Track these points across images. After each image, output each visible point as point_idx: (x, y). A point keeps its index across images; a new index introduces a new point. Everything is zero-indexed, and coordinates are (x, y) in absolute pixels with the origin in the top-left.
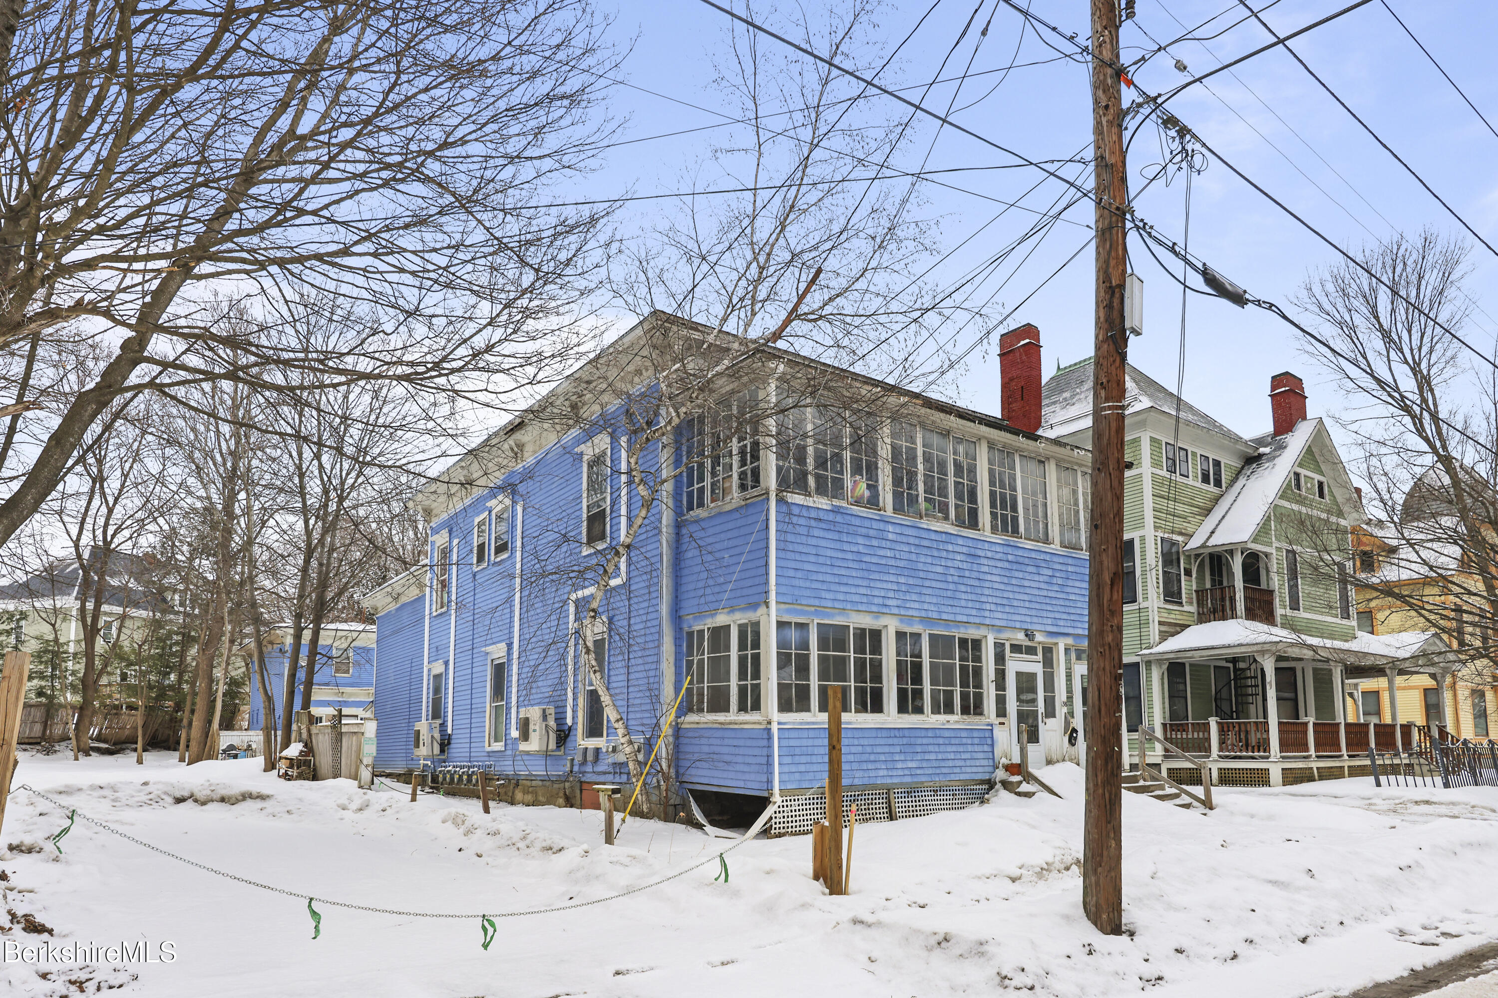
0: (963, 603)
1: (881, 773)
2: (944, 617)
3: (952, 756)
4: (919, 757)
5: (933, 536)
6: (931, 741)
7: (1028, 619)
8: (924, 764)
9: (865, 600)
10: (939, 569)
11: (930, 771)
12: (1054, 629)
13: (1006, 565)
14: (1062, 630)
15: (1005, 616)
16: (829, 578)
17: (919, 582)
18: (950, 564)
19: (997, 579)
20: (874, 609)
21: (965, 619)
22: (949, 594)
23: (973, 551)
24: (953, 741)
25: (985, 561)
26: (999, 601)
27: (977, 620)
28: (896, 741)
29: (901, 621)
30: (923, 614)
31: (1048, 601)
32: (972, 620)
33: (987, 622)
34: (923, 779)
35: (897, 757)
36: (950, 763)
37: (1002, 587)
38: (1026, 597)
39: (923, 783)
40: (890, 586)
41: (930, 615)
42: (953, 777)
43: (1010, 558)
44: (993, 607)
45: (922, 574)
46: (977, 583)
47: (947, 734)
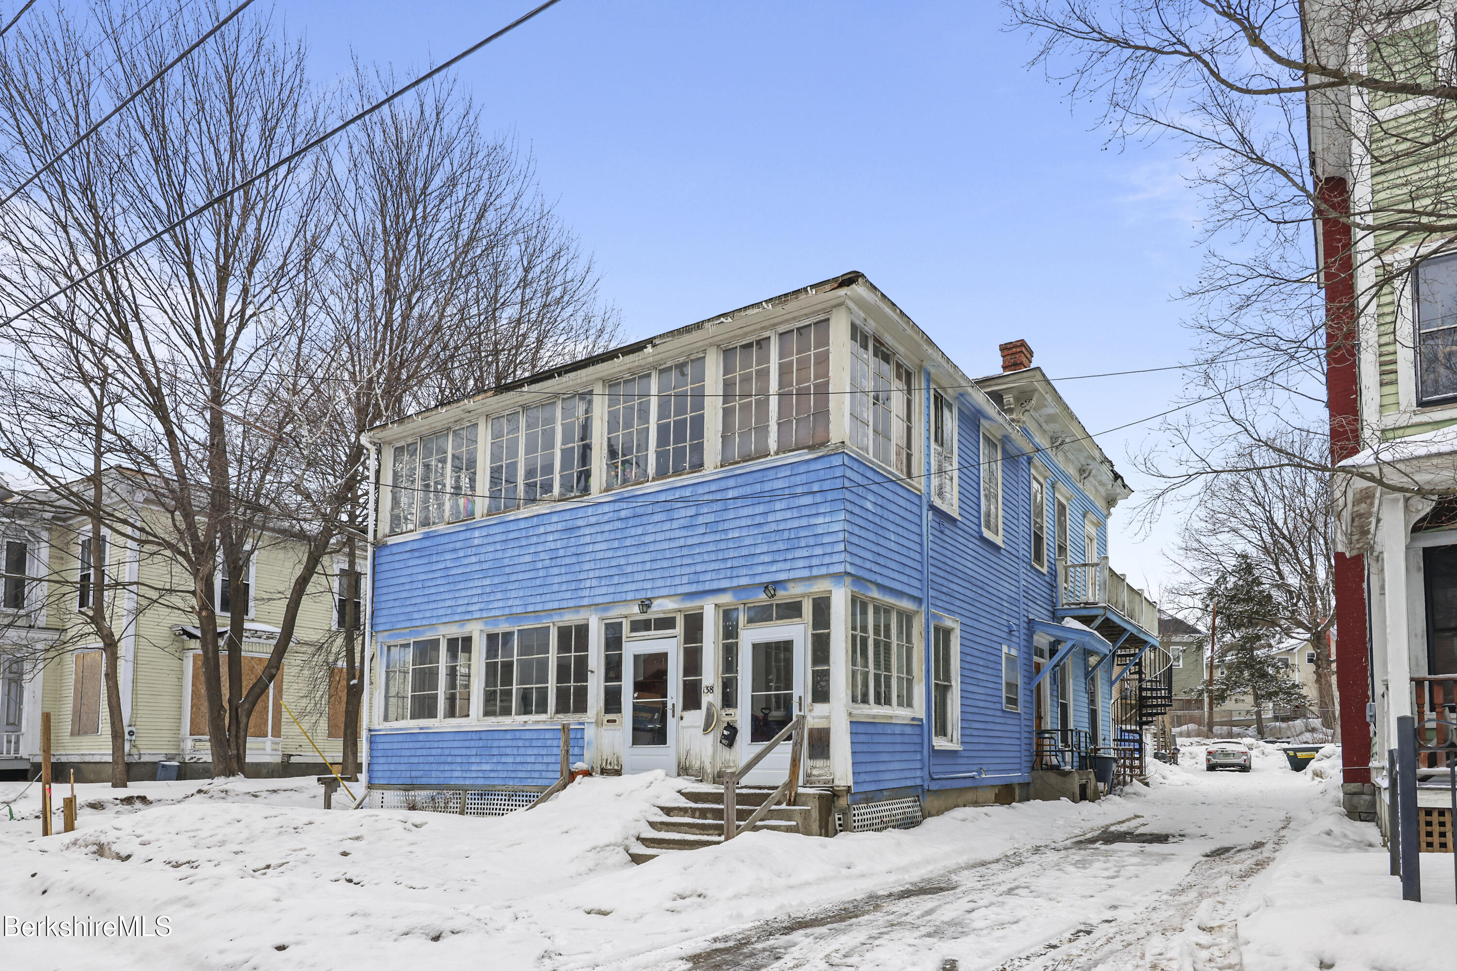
0: (555, 588)
1: (456, 774)
2: (531, 608)
3: (532, 759)
4: (495, 760)
5: (523, 524)
6: (509, 743)
7: (648, 585)
8: (500, 767)
9: (449, 611)
10: (528, 558)
11: (505, 775)
12: (693, 588)
13: (618, 524)
14: (707, 587)
15: (611, 589)
16: (418, 600)
17: (505, 579)
18: (540, 548)
19: (603, 546)
20: (457, 618)
21: (556, 605)
22: (538, 582)
23: (570, 524)
24: (535, 743)
25: (588, 531)
26: (604, 573)
27: (571, 604)
28: (473, 744)
29: (486, 623)
30: (507, 611)
31: (685, 551)
32: (564, 604)
33: (585, 602)
34: (496, 782)
35: (473, 760)
36: (529, 767)
37: (609, 554)
38: (647, 557)
39: (494, 786)
40: (474, 592)
41: (515, 610)
42: (529, 782)
43: (623, 514)
44: (595, 583)
45: (507, 570)
46: (574, 560)
47: (528, 735)
